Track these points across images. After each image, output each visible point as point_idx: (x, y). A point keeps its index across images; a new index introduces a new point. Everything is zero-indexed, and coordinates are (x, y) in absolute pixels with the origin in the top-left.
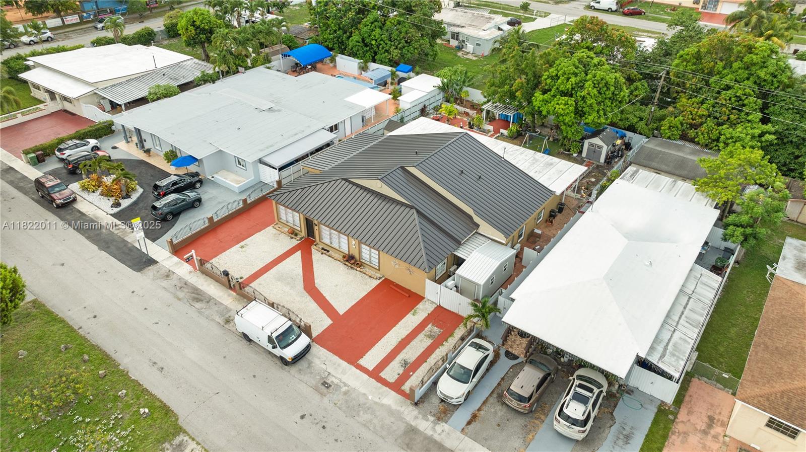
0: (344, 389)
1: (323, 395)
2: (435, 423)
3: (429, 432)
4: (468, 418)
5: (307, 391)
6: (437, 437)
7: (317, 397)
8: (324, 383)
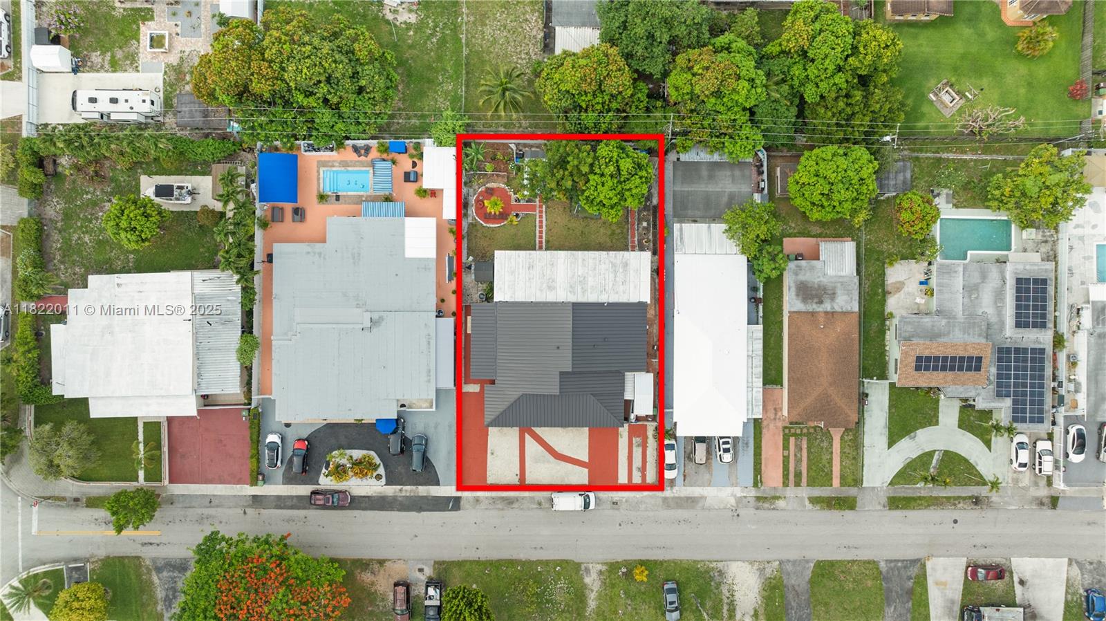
0: (624, 500)
1: (618, 509)
2: (671, 490)
3: (672, 495)
4: (683, 478)
5: (611, 512)
6: (676, 495)
7: (617, 512)
8: (614, 503)
